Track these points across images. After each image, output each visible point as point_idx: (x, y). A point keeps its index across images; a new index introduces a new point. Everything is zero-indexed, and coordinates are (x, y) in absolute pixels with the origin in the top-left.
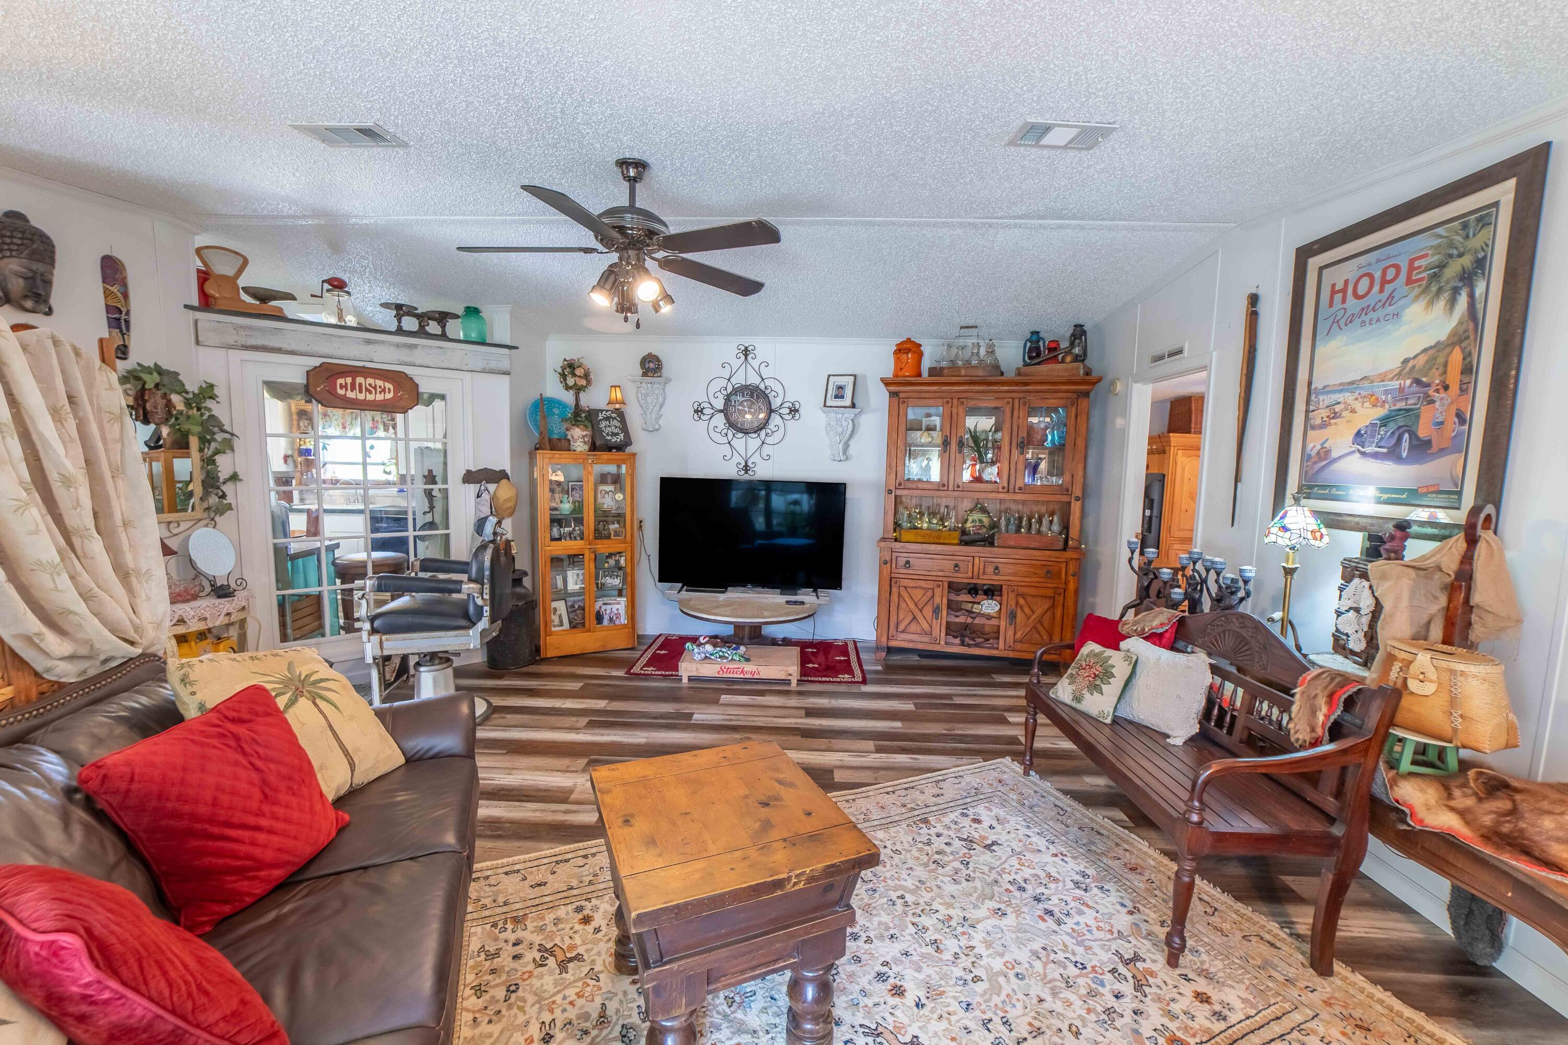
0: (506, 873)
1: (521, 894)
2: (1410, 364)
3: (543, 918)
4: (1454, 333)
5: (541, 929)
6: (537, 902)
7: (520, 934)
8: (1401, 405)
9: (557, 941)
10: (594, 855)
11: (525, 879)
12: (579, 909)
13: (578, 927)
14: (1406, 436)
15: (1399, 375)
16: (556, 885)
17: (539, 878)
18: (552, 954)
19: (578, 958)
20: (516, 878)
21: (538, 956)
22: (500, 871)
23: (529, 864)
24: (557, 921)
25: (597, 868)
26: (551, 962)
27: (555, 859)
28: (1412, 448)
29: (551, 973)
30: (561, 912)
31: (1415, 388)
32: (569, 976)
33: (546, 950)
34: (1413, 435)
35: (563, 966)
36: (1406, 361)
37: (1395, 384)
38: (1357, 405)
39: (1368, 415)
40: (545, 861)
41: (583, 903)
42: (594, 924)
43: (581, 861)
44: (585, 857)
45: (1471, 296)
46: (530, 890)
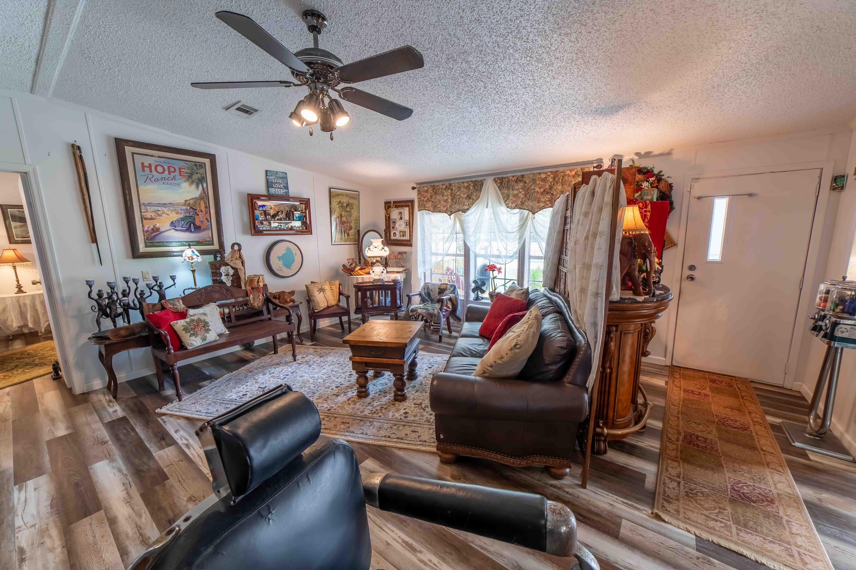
0: (425, 441)
1: (423, 430)
2: (188, 202)
3: (420, 419)
4: (200, 196)
5: (422, 416)
6: (419, 425)
7: (429, 417)
8: (188, 215)
9: (419, 410)
10: (385, 436)
11: (419, 436)
12: (406, 417)
13: (410, 412)
14: (192, 224)
15: (185, 205)
16: (409, 429)
17: (413, 435)
18: (422, 408)
19: (415, 404)
20: (423, 438)
21: (426, 409)
22: (428, 444)
23: (414, 443)
24: (415, 416)
25: (388, 430)
26: (423, 406)
27: (402, 441)
28: (195, 228)
29: (425, 403)
30: (412, 418)
31: (191, 210)
32: (420, 401)
33: (423, 409)
34: (194, 224)
35: (421, 404)
36: (186, 201)
37: (184, 208)
38: (169, 213)
39: (175, 217)
40: (406, 442)
41: (403, 419)
42: (404, 411)
43: (393, 436)
44: (389, 437)
45: (203, 186)
46: (419, 431)
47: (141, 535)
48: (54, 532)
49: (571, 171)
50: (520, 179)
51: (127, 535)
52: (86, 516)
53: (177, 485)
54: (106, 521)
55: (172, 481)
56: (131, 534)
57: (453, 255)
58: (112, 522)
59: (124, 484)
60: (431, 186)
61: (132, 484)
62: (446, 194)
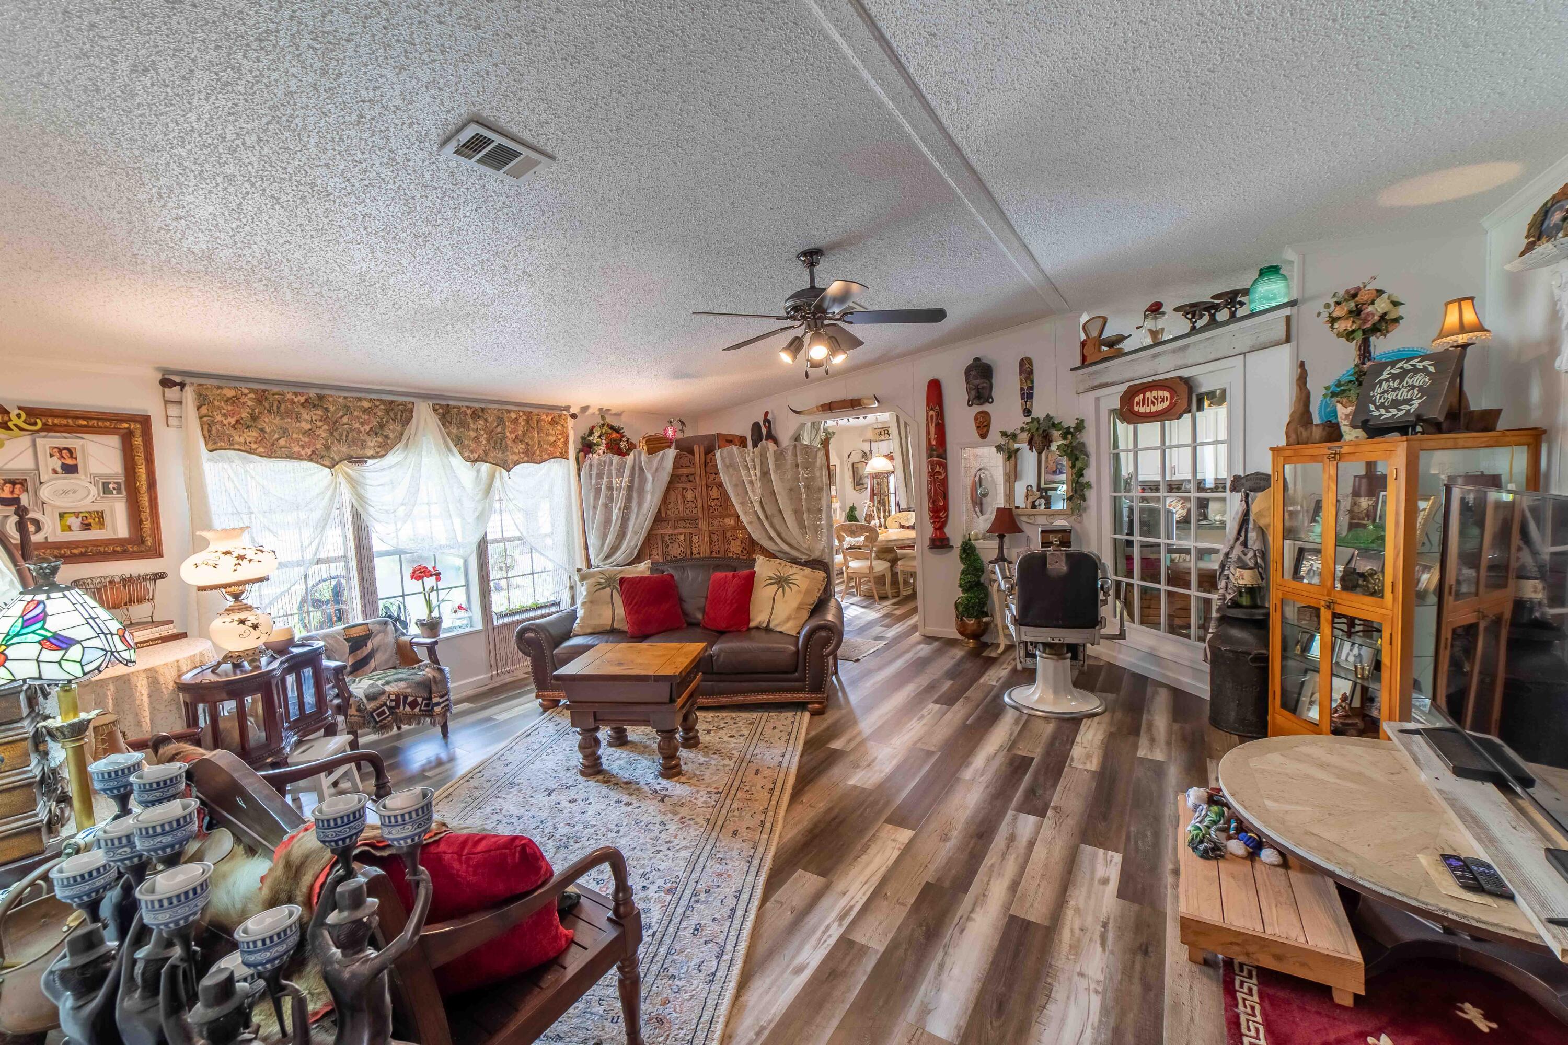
47: (1008, 847)
48: (1066, 936)
49: (547, 415)
50: (477, 414)
51: (1016, 859)
52: (1029, 923)
53: (932, 868)
54: (1018, 894)
55: (929, 876)
56: (1013, 856)
57: (299, 564)
58: (1014, 886)
59: (962, 931)
60: (252, 390)
61: (955, 922)
62: (305, 416)
